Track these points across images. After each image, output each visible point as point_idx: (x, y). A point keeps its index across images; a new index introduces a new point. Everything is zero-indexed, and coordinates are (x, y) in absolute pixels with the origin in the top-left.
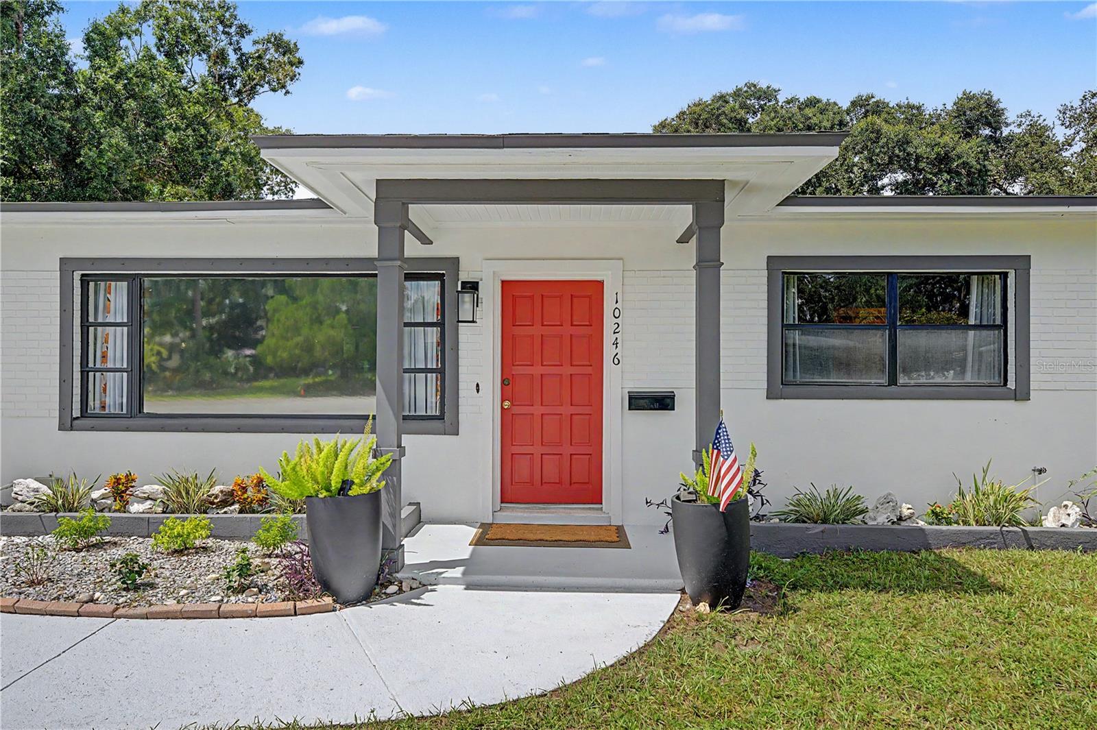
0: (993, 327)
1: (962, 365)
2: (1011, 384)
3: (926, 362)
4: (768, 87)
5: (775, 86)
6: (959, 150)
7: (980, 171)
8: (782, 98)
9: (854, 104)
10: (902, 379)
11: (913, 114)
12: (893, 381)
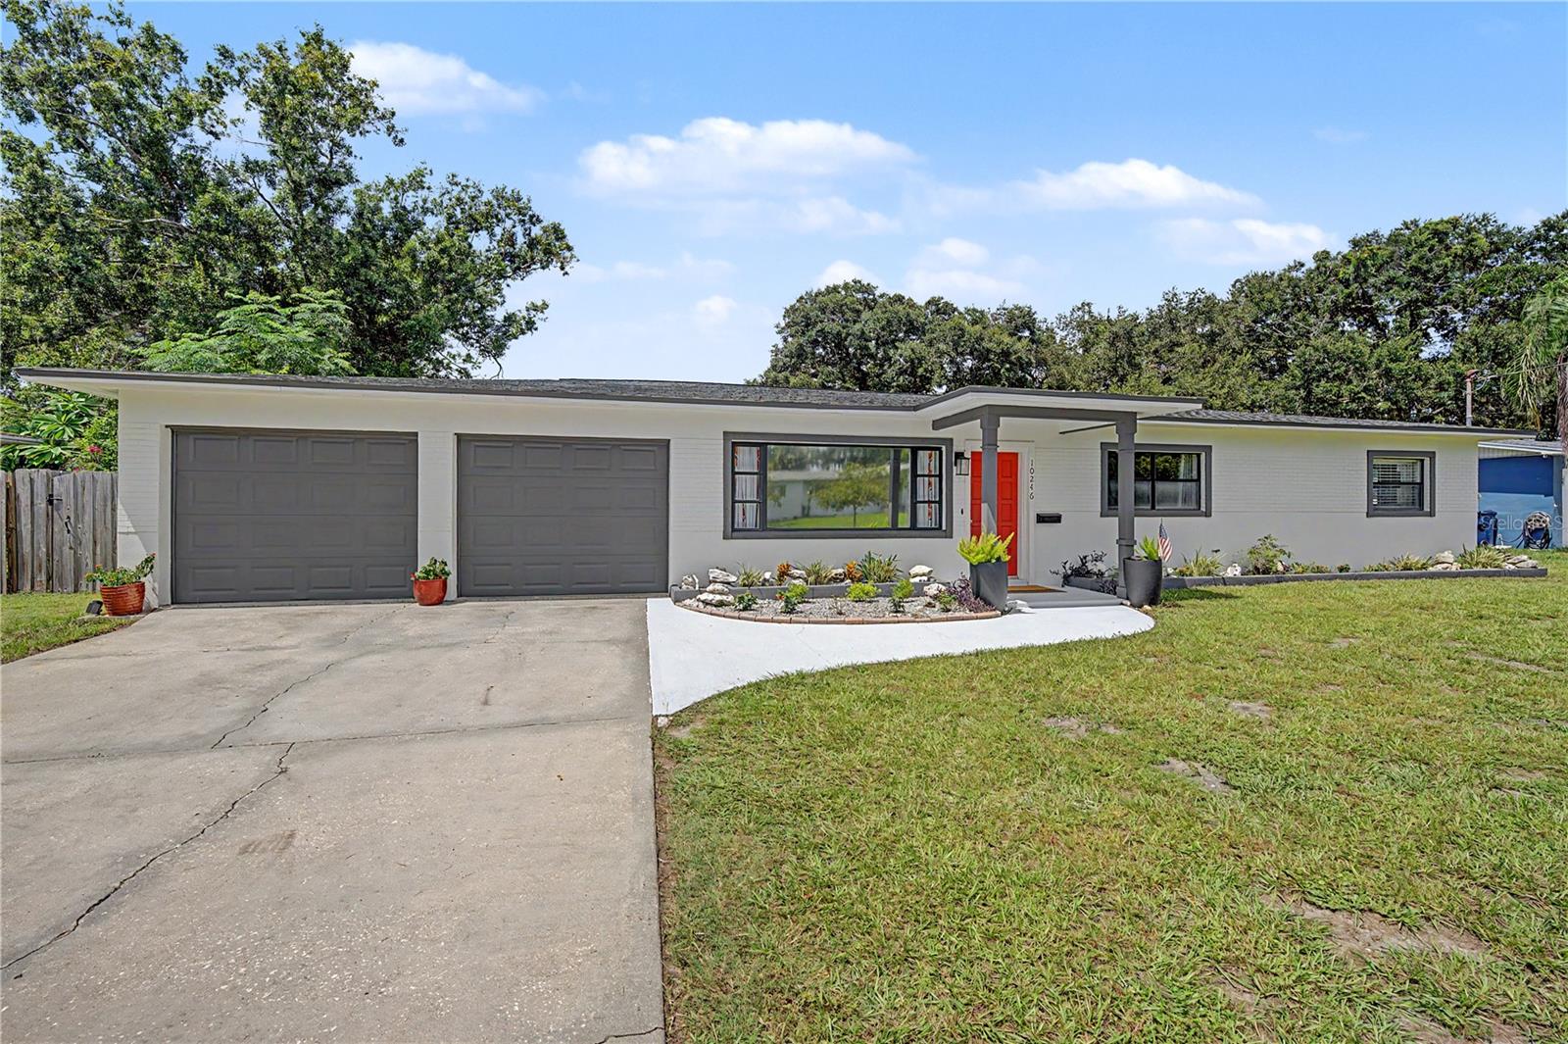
0: (1192, 481)
1: (1175, 500)
2: (1203, 509)
3: (1165, 499)
4: (869, 284)
5: (873, 284)
6: (1015, 348)
7: (1027, 363)
8: (878, 293)
9: (929, 303)
10: (1157, 508)
11: (978, 317)
12: (1153, 508)
